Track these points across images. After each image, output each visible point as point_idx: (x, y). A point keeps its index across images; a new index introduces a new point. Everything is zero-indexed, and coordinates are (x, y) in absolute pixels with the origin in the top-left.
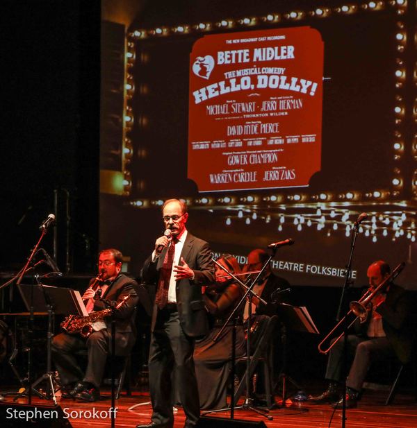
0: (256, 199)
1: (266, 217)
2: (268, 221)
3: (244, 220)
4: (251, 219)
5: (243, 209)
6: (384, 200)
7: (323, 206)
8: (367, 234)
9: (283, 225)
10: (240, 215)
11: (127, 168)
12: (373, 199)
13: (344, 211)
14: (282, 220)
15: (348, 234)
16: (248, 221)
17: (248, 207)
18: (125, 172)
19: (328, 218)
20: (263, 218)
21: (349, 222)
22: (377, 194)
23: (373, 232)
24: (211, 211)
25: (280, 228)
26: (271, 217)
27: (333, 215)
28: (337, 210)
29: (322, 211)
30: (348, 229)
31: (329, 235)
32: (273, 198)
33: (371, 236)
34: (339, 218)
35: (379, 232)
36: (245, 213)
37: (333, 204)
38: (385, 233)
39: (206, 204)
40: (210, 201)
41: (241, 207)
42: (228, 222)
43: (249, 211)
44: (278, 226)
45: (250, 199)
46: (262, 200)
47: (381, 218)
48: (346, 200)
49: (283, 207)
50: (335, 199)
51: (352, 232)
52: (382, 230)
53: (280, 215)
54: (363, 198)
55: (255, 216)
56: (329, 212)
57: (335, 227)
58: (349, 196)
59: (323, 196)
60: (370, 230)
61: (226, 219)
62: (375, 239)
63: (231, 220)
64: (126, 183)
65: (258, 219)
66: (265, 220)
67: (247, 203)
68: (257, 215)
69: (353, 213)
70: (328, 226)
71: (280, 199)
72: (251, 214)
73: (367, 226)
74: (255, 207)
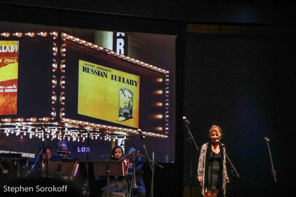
6: (47, 122)
7: (19, 124)
8: (40, 137)
12: (42, 121)
13: (29, 126)
15: (31, 137)
19: (21, 130)
21: (32, 132)
22: (44, 119)
23: (42, 136)
27: (24, 128)
28: (26, 126)
29: (19, 127)
30: (31, 135)
31: (22, 137)
33: (42, 138)
34: (26, 130)
35: (45, 136)
37: (24, 123)
38: (48, 137)
47: (46, 130)
48: (30, 121)
50: (25, 121)
51: (33, 136)
52: (47, 135)
54: (38, 121)
56: (22, 127)
57: (25, 134)
58: (31, 119)
59: (19, 120)
60: (41, 135)
62: (43, 140)
69: (33, 127)
70: (22, 134)
73: (40, 134)
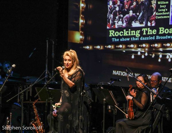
0: (147, 46)
1: (152, 55)
2: (153, 57)
3: (141, 56)
4: (145, 55)
5: (141, 51)
9: (161, 59)
10: (139, 54)
11: (82, 30)
14: (161, 56)
16: (143, 57)
17: (143, 49)
18: (81, 32)
20: (151, 55)
24: (124, 51)
25: (159, 60)
26: (155, 55)
32: (156, 45)
36: (141, 53)
39: (122, 48)
40: (124, 46)
41: (139, 49)
42: (133, 57)
43: (143, 51)
44: (158, 59)
45: (144, 45)
46: (150, 46)
49: (161, 50)
53: (159, 53)
55: (146, 54)
61: (132, 56)
63: (135, 56)
64: (81, 37)
65: (148, 55)
66: (152, 56)
67: (143, 48)
68: (148, 53)
71: (159, 45)
72: (145, 53)
74: (147, 49)
